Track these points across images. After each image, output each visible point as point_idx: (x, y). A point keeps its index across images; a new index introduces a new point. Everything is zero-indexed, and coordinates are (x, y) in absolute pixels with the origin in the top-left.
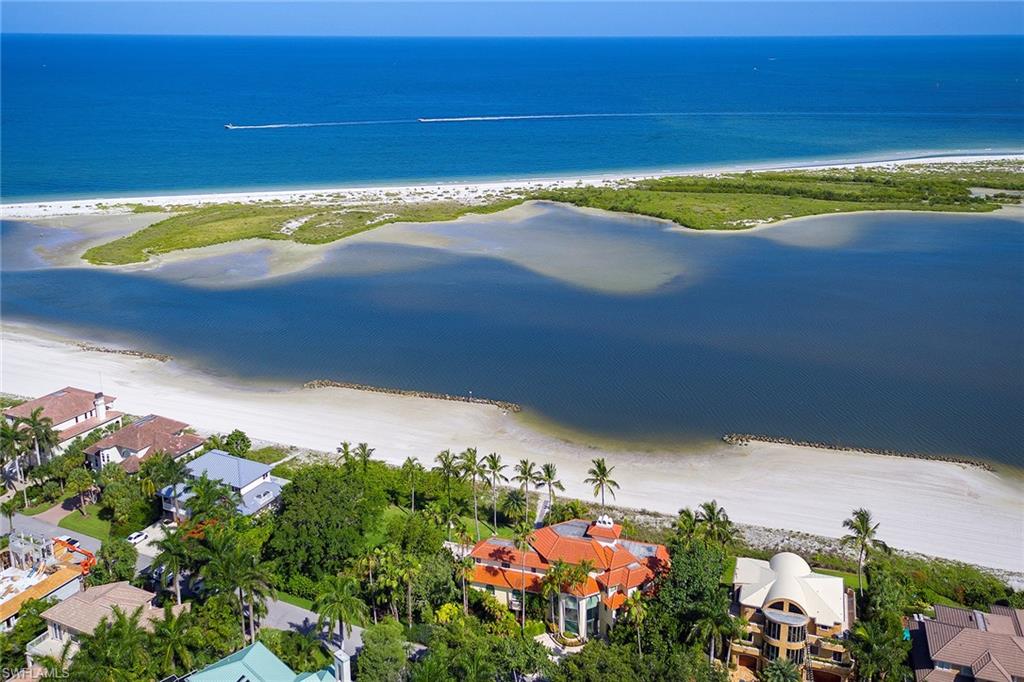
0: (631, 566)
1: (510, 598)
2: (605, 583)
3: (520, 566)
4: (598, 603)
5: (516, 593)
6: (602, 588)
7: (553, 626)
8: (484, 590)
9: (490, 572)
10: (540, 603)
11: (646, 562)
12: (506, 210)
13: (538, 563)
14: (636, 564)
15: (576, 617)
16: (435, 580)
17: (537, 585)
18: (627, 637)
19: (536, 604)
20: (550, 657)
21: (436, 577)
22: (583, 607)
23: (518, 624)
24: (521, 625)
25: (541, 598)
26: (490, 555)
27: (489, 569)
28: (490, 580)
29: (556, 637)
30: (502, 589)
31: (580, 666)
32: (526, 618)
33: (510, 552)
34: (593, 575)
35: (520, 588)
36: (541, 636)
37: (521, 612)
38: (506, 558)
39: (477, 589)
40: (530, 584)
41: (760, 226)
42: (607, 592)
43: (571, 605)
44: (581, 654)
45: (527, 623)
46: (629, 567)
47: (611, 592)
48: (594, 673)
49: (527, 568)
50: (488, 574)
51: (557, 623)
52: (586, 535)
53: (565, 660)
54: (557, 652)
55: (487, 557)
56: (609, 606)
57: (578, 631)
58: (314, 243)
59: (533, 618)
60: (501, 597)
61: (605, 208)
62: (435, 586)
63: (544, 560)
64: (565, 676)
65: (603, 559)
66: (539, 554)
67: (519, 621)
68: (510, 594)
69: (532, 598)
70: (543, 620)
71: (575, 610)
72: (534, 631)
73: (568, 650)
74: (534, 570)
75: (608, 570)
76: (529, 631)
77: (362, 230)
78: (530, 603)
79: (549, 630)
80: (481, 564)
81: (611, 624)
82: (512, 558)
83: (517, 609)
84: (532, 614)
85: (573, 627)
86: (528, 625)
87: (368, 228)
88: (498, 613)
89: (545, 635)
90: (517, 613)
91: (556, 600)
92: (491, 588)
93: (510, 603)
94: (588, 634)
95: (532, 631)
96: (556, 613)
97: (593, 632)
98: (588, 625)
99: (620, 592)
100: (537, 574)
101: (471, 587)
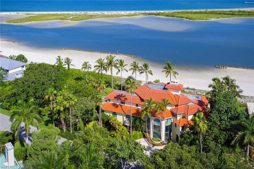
0: (189, 104)
1: (125, 119)
2: (175, 112)
3: (130, 103)
4: (171, 123)
5: (128, 116)
6: (174, 115)
7: (147, 134)
8: (111, 115)
9: (114, 106)
10: (140, 122)
11: (197, 102)
12: (135, 16)
13: (139, 101)
14: (191, 103)
15: (160, 130)
16: (85, 108)
17: (138, 113)
18: (191, 142)
19: (137, 123)
20: (145, 151)
21: (86, 107)
22: (164, 124)
23: (128, 133)
24: (130, 133)
25: (140, 120)
26: (115, 98)
27: (114, 105)
28: (114, 110)
29: (149, 140)
30: (120, 114)
31: (164, 159)
32: (133, 130)
33: (125, 96)
34: (169, 108)
35: (130, 114)
36: (140, 140)
37: (130, 127)
38: (123, 99)
39: (108, 114)
40: (135, 112)
41: (213, 19)
42: (176, 117)
43: (156, 124)
44: (164, 151)
45: (133, 133)
46: (188, 104)
47: (179, 117)
48: (173, 164)
49: (133, 104)
50: (113, 107)
51: (149, 133)
52: (164, 89)
53: (154, 154)
54: (149, 148)
55: (113, 98)
56: (178, 124)
57: (160, 138)
58: (76, 20)
59: (136, 130)
60: (120, 119)
61: (165, 16)
62: (85, 111)
63: (142, 100)
64: (154, 165)
65: (174, 100)
66: (140, 97)
67: (129, 131)
68: (125, 117)
69: (136, 119)
70: (142, 131)
71: (159, 127)
72: (137, 137)
73: (155, 147)
74: (137, 105)
75: (177, 106)
76: (134, 136)
77: (92, 19)
78: (135, 122)
79: (145, 137)
80: (111, 102)
81: (179, 135)
82: (126, 99)
83: (128, 125)
84: (135, 128)
85: (158, 135)
86: (133, 134)
87: (93, 18)
88: (117, 126)
89: (143, 140)
90: (128, 128)
91: (149, 121)
92: (115, 114)
93: (124, 122)
94: (166, 139)
95: (135, 137)
96: (149, 128)
97: (169, 139)
98: (166, 135)
99: (184, 117)
100: (138, 107)
101: (105, 113)
